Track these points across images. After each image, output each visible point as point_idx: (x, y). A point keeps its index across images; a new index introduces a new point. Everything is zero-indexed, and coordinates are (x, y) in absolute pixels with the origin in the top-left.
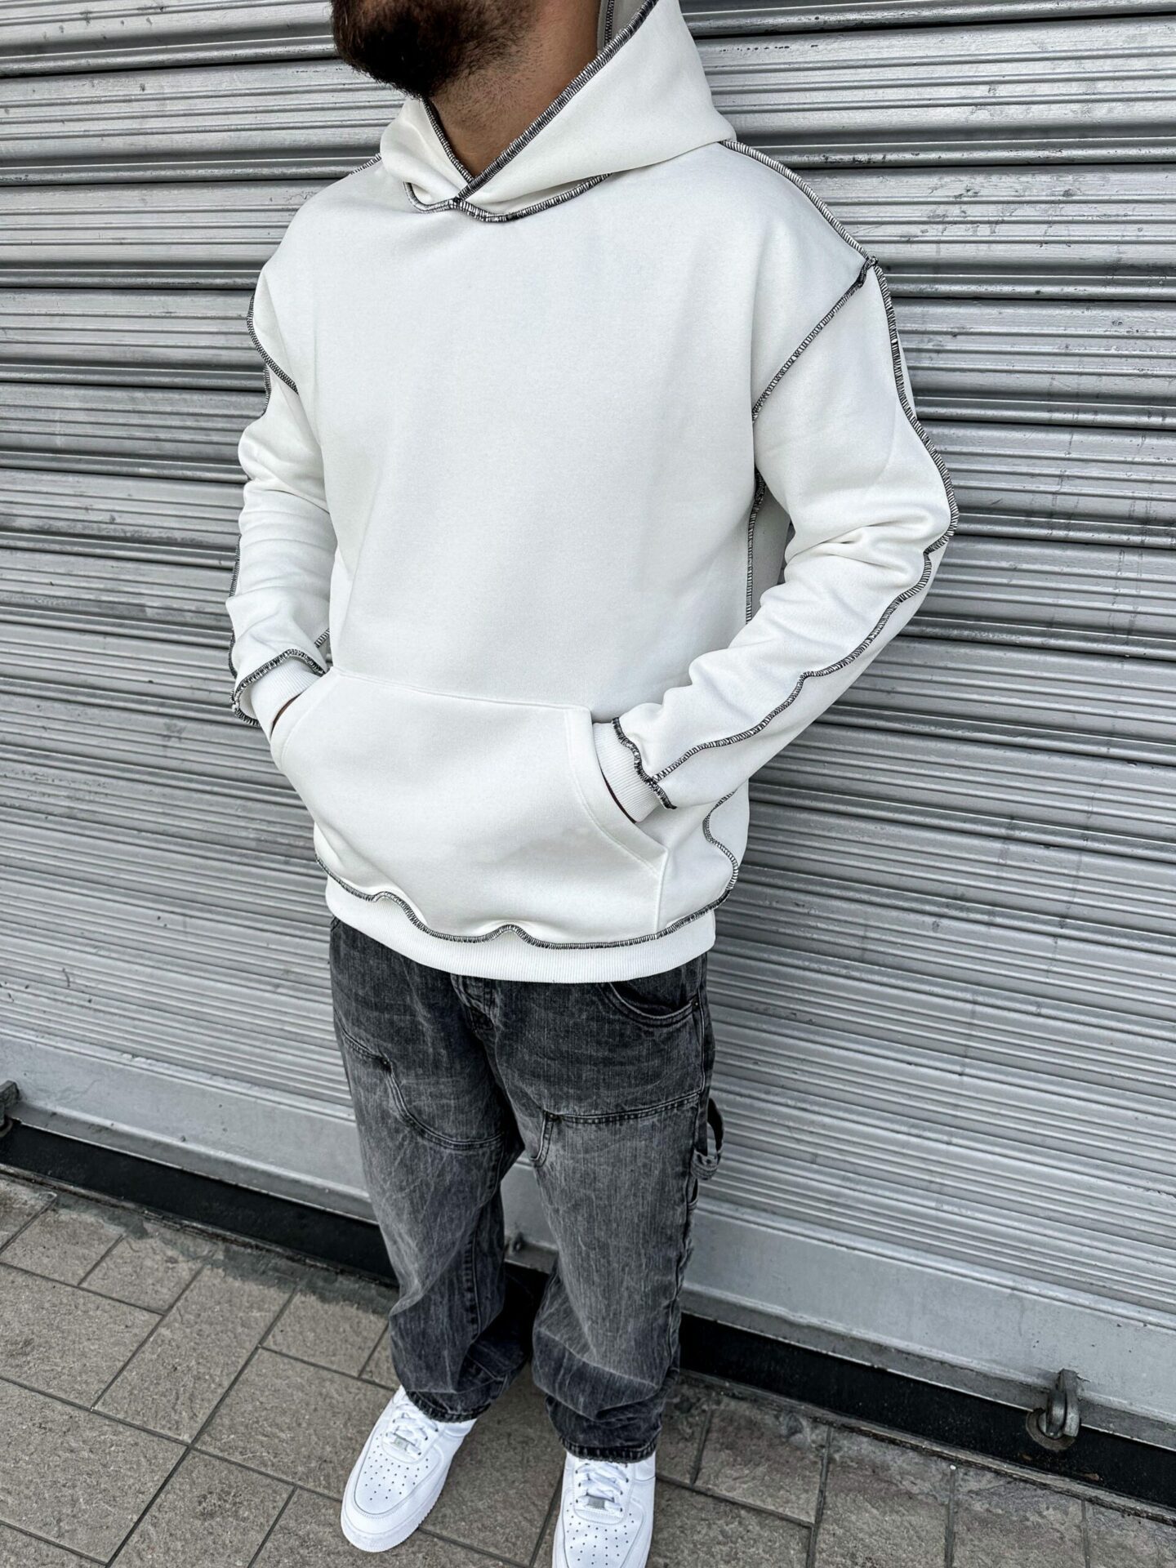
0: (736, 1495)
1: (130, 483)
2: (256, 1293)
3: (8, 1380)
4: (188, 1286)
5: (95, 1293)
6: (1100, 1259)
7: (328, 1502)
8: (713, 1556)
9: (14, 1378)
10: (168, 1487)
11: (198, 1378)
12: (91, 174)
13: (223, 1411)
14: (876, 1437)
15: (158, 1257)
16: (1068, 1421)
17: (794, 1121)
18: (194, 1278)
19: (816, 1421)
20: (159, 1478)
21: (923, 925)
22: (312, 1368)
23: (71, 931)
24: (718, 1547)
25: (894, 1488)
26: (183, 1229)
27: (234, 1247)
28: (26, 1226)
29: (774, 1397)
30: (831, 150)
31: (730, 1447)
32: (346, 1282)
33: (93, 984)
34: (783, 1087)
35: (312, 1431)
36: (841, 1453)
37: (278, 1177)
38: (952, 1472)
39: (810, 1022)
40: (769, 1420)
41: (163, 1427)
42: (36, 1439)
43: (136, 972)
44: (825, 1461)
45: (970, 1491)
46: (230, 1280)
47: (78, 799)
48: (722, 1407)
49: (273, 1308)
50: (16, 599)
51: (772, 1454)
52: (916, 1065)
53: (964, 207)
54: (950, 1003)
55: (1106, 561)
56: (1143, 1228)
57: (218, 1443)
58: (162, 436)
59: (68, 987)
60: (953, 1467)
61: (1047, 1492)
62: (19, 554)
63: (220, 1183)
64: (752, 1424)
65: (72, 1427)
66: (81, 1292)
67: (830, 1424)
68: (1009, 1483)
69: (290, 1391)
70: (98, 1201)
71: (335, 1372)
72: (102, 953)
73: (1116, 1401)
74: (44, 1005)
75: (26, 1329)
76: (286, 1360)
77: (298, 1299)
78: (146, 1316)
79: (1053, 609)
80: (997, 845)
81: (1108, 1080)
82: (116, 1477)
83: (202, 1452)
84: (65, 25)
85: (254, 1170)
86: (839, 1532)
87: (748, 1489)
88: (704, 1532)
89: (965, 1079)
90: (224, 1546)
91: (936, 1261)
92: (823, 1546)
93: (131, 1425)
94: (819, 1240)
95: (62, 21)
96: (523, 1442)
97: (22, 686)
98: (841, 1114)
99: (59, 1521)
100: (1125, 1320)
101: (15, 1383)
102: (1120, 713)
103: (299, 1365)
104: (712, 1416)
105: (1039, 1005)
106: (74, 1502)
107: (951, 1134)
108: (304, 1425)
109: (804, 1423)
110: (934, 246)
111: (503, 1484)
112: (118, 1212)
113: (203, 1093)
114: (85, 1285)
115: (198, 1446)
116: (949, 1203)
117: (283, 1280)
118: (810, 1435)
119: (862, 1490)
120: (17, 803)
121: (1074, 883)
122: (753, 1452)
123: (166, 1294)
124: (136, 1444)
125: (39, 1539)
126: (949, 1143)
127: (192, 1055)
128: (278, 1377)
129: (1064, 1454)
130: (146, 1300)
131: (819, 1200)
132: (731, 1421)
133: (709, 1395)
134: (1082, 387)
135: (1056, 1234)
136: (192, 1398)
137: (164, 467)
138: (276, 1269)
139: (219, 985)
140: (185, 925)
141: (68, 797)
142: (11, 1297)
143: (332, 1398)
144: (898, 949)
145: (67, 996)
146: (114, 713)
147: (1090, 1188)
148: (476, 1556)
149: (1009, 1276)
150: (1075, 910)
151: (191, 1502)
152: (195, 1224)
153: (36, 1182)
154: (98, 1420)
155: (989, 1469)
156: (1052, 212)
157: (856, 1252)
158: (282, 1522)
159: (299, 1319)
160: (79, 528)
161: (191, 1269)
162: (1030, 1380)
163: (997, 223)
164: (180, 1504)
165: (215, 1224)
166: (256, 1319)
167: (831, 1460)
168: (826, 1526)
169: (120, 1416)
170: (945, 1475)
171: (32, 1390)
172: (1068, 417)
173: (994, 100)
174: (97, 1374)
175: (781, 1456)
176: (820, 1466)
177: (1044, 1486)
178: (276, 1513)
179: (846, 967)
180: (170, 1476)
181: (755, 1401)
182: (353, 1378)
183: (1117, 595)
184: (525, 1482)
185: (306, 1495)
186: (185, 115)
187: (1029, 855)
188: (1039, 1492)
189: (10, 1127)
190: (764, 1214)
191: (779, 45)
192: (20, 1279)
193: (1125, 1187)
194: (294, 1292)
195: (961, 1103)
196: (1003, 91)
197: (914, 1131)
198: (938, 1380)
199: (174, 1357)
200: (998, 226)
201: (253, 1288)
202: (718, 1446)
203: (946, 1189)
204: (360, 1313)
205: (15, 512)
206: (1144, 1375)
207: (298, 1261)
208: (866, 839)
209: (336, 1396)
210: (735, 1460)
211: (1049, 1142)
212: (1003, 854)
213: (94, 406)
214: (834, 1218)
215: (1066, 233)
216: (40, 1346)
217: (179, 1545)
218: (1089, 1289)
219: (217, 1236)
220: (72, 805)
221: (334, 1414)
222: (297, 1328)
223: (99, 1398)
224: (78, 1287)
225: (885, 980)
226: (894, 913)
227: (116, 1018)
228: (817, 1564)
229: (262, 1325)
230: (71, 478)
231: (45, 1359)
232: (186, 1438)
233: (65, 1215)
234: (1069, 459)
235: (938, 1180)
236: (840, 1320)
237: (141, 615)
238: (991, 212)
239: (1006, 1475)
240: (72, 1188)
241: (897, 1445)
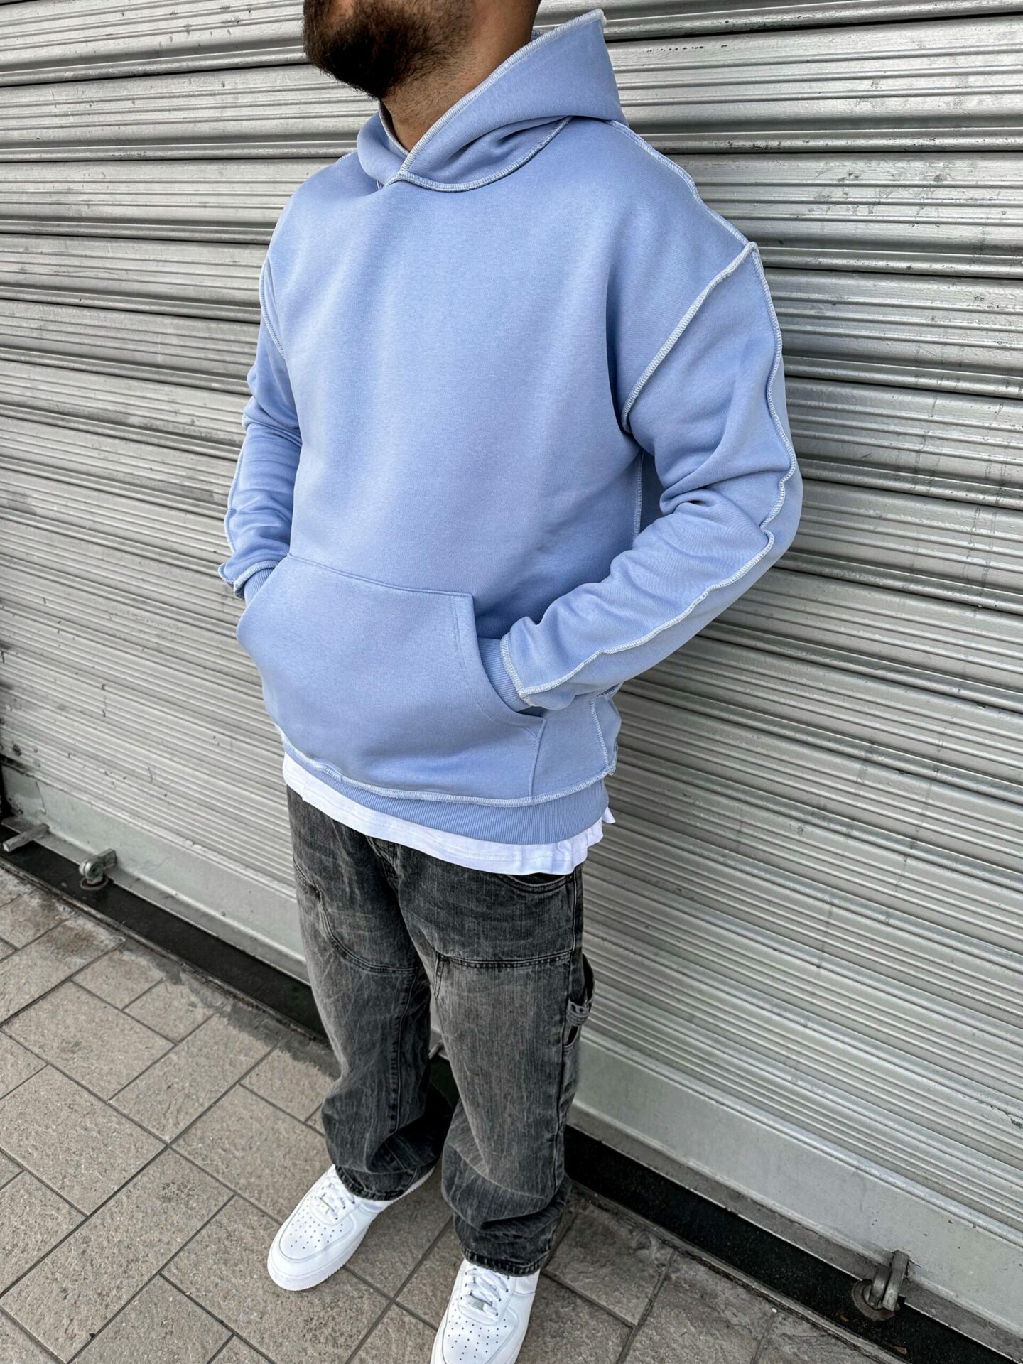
0: (577, 1286)
1: (206, 394)
2: (246, 1042)
3: (57, 1068)
4: (199, 1026)
5: (133, 1018)
6: (933, 1156)
7: (255, 1211)
8: (543, 1329)
9: (61, 1068)
10: (145, 1171)
11: (188, 1096)
12: (187, 152)
13: (199, 1124)
14: (712, 1268)
15: (184, 1001)
16: (887, 1296)
17: (677, 984)
18: (205, 1021)
19: (664, 1243)
20: (141, 1163)
21: (789, 829)
22: (271, 1108)
23: (155, 739)
24: (549, 1323)
25: (716, 1314)
26: (207, 983)
27: (241, 1004)
28: (98, 958)
29: (634, 1214)
30: (735, 137)
31: (584, 1246)
32: (315, 1048)
33: (167, 782)
34: (668, 951)
35: (258, 1155)
36: (678, 1274)
37: (286, 956)
38: (773, 1313)
39: (692, 899)
40: (624, 1232)
41: (154, 1127)
42: (64, 1114)
43: (197, 778)
44: (662, 1278)
45: (784, 1334)
46: (231, 1028)
47: (163, 638)
48: (587, 1213)
49: (256, 1056)
50: (128, 479)
51: (617, 1260)
52: (781, 952)
53: (846, 189)
54: (811, 901)
55: (962, 516)
56: (974, 1136)
57: (189, 1148)
58: (228, 358)
59: (151, 782)
60: (775, 1311)
61: (856, 1353)
62: (131, 444)
63: (242, 953)
64: (608, 1234)
65: (91, 1112)
66: (123, 1015)
67: (675, 1248)
68: (823, 1336)
69: (251, 1121)
70: (152, 950)
71: (289, 1114)
72: (175, 759)
73: (943, 1291)
74: (134, 793)
75: (79, 1034)
76: (254, 1097)
77: (276, 1052)
78: (163, 1042)
79: (912, 557)
80: (857, 766)
81: (949, 994)
82: (112, 1155)
83: (175, 1151)
84: (174, 36)
85: (270, 947)
86: (656, 1338)
87: (589, 1283)
88: (541, 1308)
89: (822, 971)
90: (172, 1224)
91: (792, 1129)
92: (638, 1345)
93: (131, 1120)
94: (694, 1090)
95: (172, 33)
96: (416, 1201)
97: (130, 546)
98: (715, 984)
99: (65, 1177)
100: (957, 1219)
101: (61, 1071)
102: (970, 658)
103: (263, 1104)
104: (576, 1218)
105: (888, 915)
106: (78, 1165)
107: (808, 1019)
108: (254, 1149)
109: (654, 1242)
110: (819, 223)
111: (392, 1230)
112: (164, 960)
113: (239, 880)
114: (127, 1010)
115: (174, 1146)
116: (803, 1080)
117: (270, 1037)
118: (655, 1253)
119: (686, 1309)
120: (123, 636)
121: (923, 809)
122: (602, 1256)
123: (182, 1029)
124: (131, 1134)
125: (47, 1186)
126: (805, 1026)
127: (232, 849)
128: (245, 1108)
129: (879, 1324)
130: (167, 1030)
131: (695, 1055)
132: (591, 1225)
133: (579, 1201)
134: (945, 356)
135: (896, 1126)
136: (179, 1110)
137: (229, 383)
138: (266, 1027)
139: (253, 796)
140: (231, 745)
141: (158, 636)
142: (74, 1008)
143: (280, 1133)
144: (768, 846)
145: (150, 789)
146: (190, 574)
147: (928, 1090)
148: (355, 1280)
149: (854, 1155)
150: (923, 834)
151: (158, 1187)
152: (216, 981)
153: (113, 928)
154: (110, 1112)
155: (807, 1320)
156: (926, 196)
157: (725, 1108)
158: (218, 1217)
159: (272, 1069)
160: (170, 428)
161: (204, 1014)
162: (866, 1253)
163: (874, 204)
164: (150, 1186)
165: (230, 983)
166: (241, 1063)
167: (667, 1278)
168: (646, 1330)
169: (126, 1112)
170: (765, 1314)
171: (71, 1079)
172: (933, 382)
173: (875, 93)
174: (118, 1077)
175: (625, 1264)
176: (656, 1280)
177: (855, 1347)
178: (216, 1209)
179: (724, 856)
180: (149, 1164)
181: (616, 1214)
182: (300, 1121)
183: (971, 549)
184: (409, 1233)
185: (241, 1201)
186: (251, 106)
187: (887, 779)
188: (848, 1351)
189: (105, 884)
190: (650, 1060)
191: (695, 46)
192: (85, 997)
193: (960, 1096)
194: (274, 1048)
195: (817, 992)
196: (885, 85)
197: (775, 1010)
198: (782, 1234)
199: (176, 1077)
200: (875, 207)
201: (245, 1038)
202: (574, 1243)
203: (800, 1067)
204: (320, 1073)
205: (129, 411)
206: (971, 1273)
207: (284, 1024)
208: (744, 745)
209: (284, 1132)
210: (585, 1258)
211: (892, 1041)
212: (861, 774)
213: (183, 332)
214: (706, 1073)
215: (936, 215)
216: (85, 1048)
217: (141, 1215)
218: (925, 1183)
219: (230, 993)
220: (160, 642)
221: (279, 1146)
222: (269, 1075)
223: (115, 1095)
224: (122, 1011)
225: (755, 872)
226: (765, 814)
227: (182, 811)
228: (628, 1358)
229: (244, 1066)
230: (167, 388)
231: (86, 1059)
232: (167, 1138)
233: (127, 956)
234: (931, 421)
235: (794, 1057)
236: (706, 1163)
237: (210, 499)
238: (869, 195)
239: (823, 1329)
240: (136, 937)
241: (731, 1280)
